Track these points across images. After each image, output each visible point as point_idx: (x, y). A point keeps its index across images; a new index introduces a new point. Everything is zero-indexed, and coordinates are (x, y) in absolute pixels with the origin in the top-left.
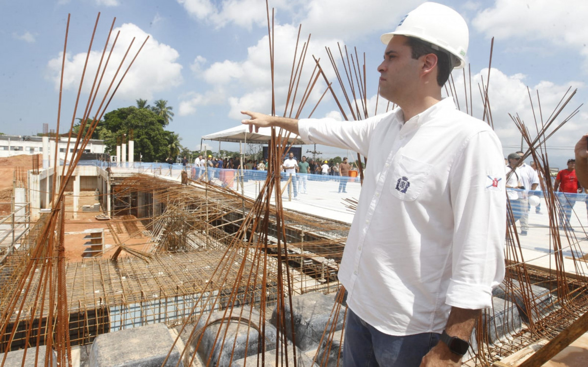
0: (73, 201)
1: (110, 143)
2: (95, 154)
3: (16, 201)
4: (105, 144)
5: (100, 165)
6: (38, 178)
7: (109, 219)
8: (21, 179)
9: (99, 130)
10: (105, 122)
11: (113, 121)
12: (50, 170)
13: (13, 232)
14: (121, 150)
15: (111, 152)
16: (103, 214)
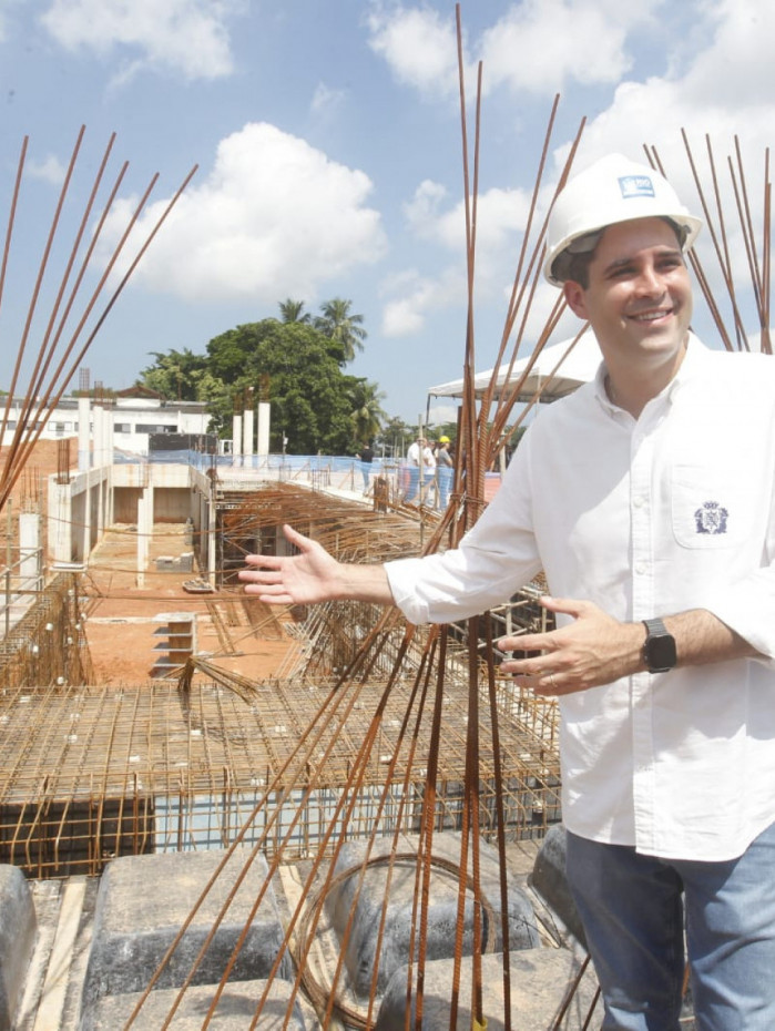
0: (136, 546)
1: (220, 409)
2: (187, 436)
3: (22, 544)
4: (209, 411)
5: (195, 462)
6: (68, 491)
7: (211, 592)
8: (33, 493)
9: (198, 379)
10: (209, 359)
11: (227, 357)
12: (92, 473)
13: (7, 610)
14: (242, 424)
15: (220, 431)
16: (198, 579)
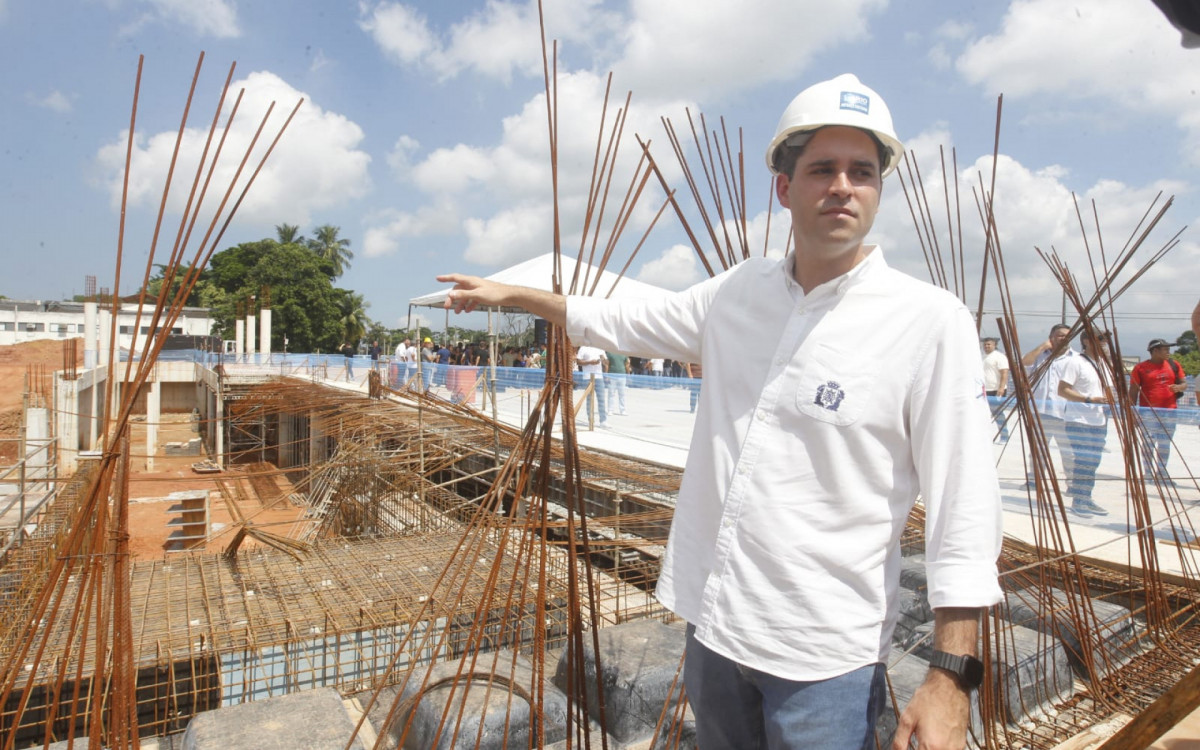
0: (145, 435)
1: (223, 315)
2: (192, 338)
3: (29, 435)
4: (213, 316)
5: (201, 360)
6: (75, 387)
7: (219, 472)
8: (40, 389)
9: (201, 288)
10: (213, 271)
11: (229, 270)
12: (99, 370)
13: (23, 499)
14: (245, 328)
15: (223, 333)
16: (207, 461)
